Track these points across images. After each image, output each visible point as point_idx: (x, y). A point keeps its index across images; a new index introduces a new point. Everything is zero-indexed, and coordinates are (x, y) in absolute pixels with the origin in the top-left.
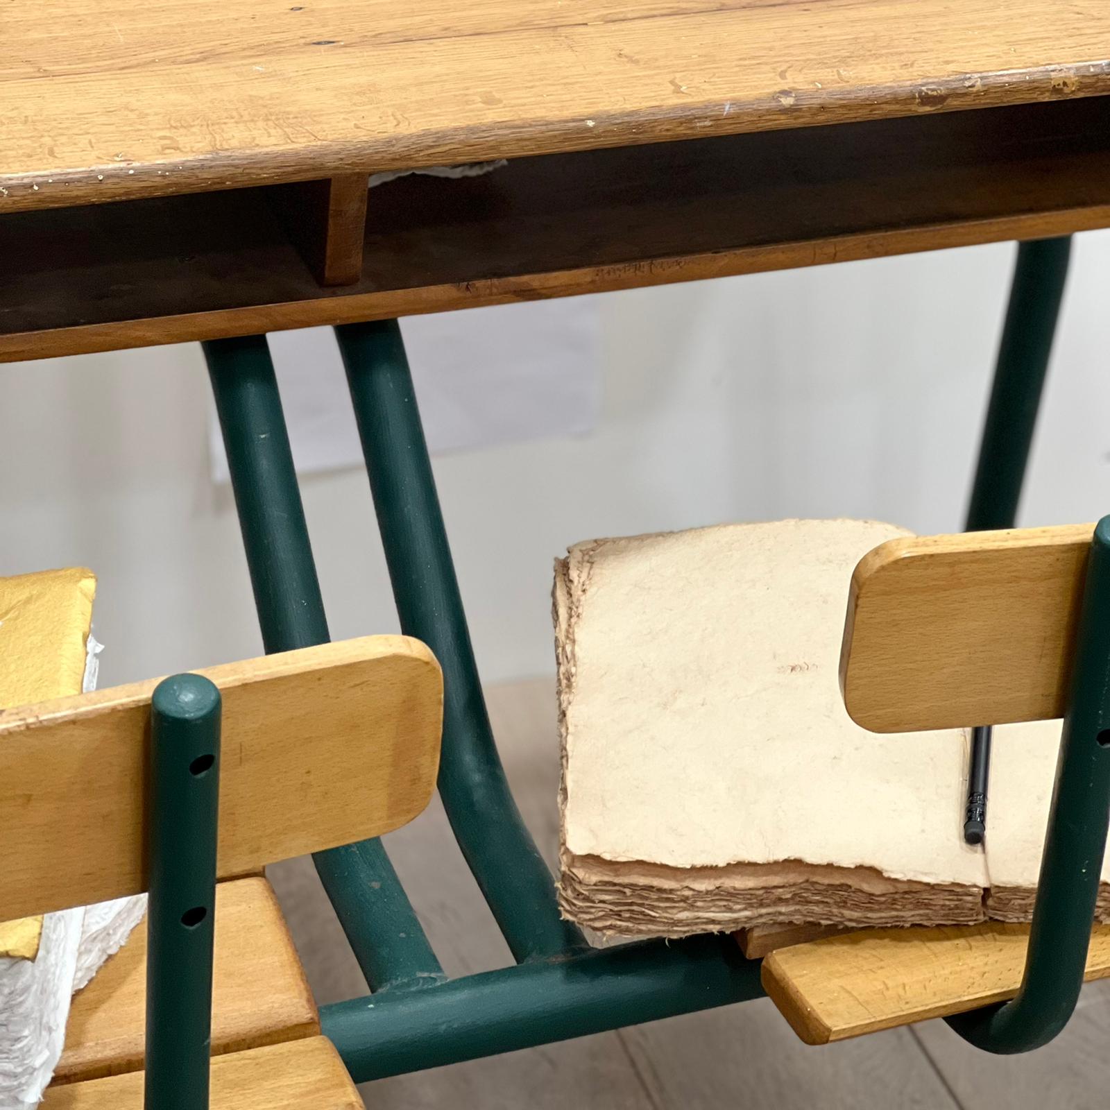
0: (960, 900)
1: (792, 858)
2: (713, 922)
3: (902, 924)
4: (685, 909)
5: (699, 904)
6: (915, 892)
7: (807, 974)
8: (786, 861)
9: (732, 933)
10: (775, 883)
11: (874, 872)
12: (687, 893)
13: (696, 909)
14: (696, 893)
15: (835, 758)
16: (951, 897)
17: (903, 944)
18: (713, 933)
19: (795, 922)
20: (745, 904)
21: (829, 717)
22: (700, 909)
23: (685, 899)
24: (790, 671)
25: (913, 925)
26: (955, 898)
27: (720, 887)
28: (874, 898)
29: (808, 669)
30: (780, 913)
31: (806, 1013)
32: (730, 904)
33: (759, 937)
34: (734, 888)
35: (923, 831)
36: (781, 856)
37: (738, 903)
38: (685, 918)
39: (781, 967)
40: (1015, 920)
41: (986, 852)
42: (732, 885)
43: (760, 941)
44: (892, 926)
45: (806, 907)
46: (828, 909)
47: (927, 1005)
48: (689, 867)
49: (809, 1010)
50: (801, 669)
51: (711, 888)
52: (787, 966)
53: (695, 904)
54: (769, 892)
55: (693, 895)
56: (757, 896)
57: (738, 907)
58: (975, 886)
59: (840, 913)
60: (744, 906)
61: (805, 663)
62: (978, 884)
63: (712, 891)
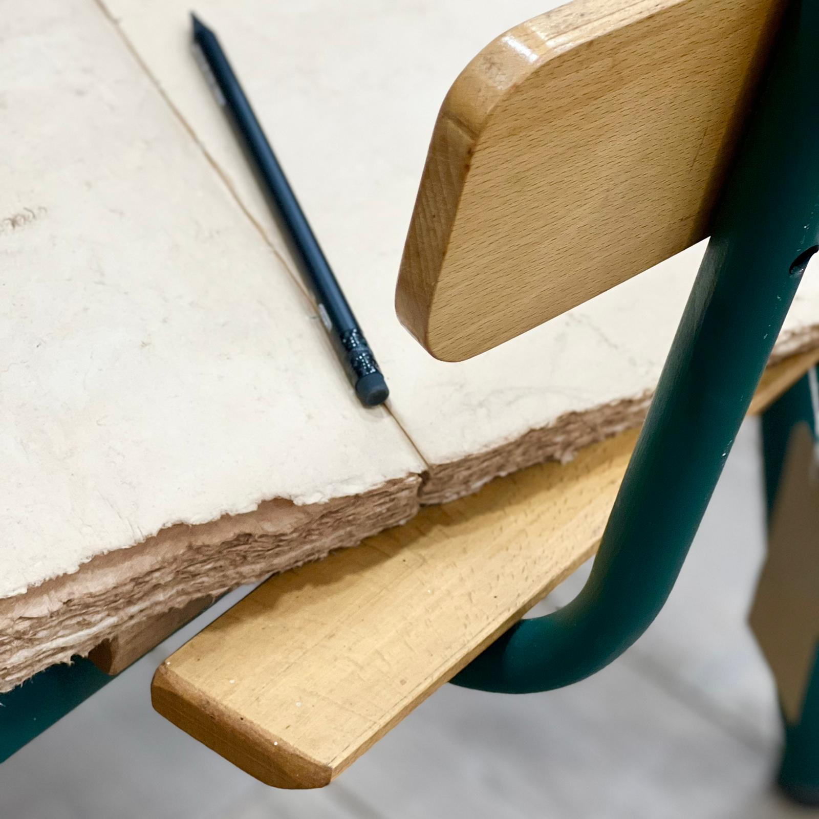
0: (393, 500)
1: (169, 525)
2: (63, 649)
3: (316, 556)
4: (21, 648)
5: (40, 635)
6: (337, 512)
7: (236, 685)
8: (161, 531)
9: (90, 653)
10: (147, 568)
11: (281, 504)
12: (23, 626)
13: (37, 643)
14: (35, 621)
15: (144, 345)
16: (382, 501)
17: (334, 587)
18: (64, 665)
19: (177, 606)
20: (106, 610)
21: (102, 283)
22: (41, 641)
23: (19, 636)
24: (10, 227)
25: (331, 552)
26: (387, 499)
27: (70, 601)
28: (283, 538)
29: (34, 217)
30: (157, 603)
31: (273, 750)
32: (86, 617)
33: (127, 643)
34: (91, 595)
35: (310, 417)
36: (153, 528)
37: (98, 612)
38: (22, 660)
39: (193, 686)
40: (455, 497)
41: (392, 412)
42: (85, 592)
43: (129, 647)
44: (305, 564)
45: (192, 583)
46: (222, 574)
47: (431, 675)
48: (24, 591)
49: (276, 744)
50: (25, 219)
51: (57, 606)
52: (201, 680)
53: (37, 637)
54: (141, 583)
55: (31, 627)
56: (123, 595)
57: (99, 617)
58: (411, 474)
59: (238, 573)
60: (107, 613)
61: (26, 209)
62: (413, 470)
63: (58, 612)
